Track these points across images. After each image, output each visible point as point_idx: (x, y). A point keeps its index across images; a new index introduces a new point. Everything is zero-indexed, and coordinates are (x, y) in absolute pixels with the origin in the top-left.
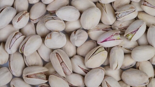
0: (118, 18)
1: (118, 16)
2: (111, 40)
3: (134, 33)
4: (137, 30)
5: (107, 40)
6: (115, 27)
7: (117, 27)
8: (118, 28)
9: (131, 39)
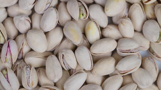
0: (27, 67)
1: (28, 67)
2: (7, 51)
3: (6, 77)
4: (8, 81)
5: (8, 48)
6: (21, 62)
7: (20, 64)
8: (18, 64)
9: (2, 72)
